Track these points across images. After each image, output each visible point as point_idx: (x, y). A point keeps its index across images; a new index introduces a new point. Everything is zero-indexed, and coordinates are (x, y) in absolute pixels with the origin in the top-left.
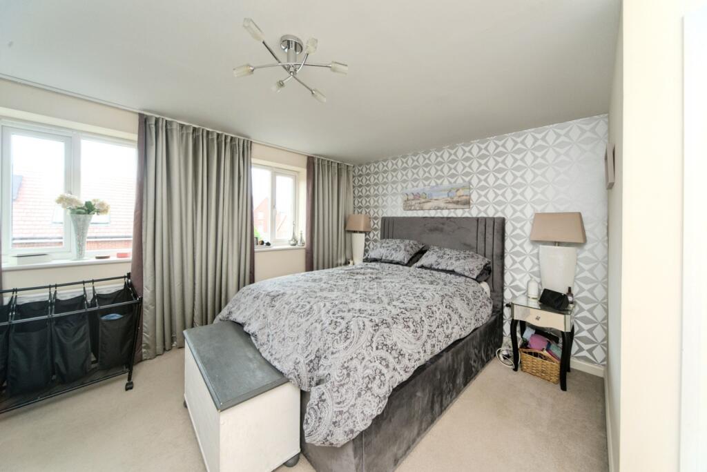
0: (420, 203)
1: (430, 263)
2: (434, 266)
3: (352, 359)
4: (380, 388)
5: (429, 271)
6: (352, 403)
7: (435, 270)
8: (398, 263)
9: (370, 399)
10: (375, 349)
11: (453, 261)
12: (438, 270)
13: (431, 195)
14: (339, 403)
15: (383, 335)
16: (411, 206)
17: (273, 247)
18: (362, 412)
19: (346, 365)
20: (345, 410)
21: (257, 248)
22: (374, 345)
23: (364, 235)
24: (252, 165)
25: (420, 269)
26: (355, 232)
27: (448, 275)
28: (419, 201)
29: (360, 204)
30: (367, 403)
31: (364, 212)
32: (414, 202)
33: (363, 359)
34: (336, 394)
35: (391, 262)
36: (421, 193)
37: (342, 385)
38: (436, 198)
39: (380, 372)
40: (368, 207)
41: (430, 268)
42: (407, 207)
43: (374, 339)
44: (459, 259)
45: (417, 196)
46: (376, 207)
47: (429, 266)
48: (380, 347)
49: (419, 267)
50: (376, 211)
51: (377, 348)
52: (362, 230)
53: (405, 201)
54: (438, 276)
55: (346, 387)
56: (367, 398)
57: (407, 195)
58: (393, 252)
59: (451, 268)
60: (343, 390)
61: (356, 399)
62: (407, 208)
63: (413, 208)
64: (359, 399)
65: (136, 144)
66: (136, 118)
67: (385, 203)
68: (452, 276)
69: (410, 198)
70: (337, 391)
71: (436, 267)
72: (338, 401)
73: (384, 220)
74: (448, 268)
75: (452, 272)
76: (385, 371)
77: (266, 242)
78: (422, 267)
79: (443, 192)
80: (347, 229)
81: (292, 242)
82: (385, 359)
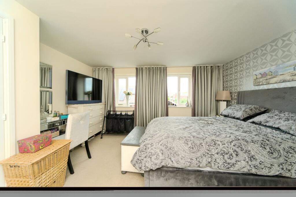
0: (266, 79)
1: (260, 120)
2: (263, 123)
3: (149, 144)
4: (155, 160)
5: (258, 126)
6: (143, 158)
7: (263, 125)
8: (238, 119)
9: (149, 161)
10: (160, 145)
11: (282, 121)
12: (266, 126)
13: (277, 72)
14: (140, 156)
15: (167, 141)
16: (259, 82)
17: (177, 106)
18: (145, 164)
19: (146, 145)
20: (140, 159)
21: (169, 106)
22: (160, 143)
23: (226, 102)
24: (167, 76)
25: (251, 124)
26: (222, 101)
27: (274, 131)
28: (265, 78)
29: (227, 85)
30: (148, 162)
31: (229, 89)
32: (261, 80)
33: (153, 146)
34: (140, 153)
35: (234, 118)
36: (267, 73)
37: (143, 151)
38: (281, 73)
39: (158, 154)
40: (231, 87)
41: (260, 124)
42: (256, 83)
43: (162, 141)
44: (288, 120)
45: (264, 75)
46: (236, 86)
47: (259, 123)
48: (162, 145)
49: (251, 123)
50: (236, 88)
51: (161, 145)
52: (224, 99)
53: (255, 80)
54: (265, 130)
55: (144, 152)
56: (148, 160)
57: (256, 75)
58: (235, 112)
59: (276, 126)
60: (142, 153)
61: (144, 158)
62: (256, 85)
63: (261, 84)
64: (145, 158)
65: (135, 76)
66: (135, 69)
67: (241, 83)
68: (278, 132)
69: (258, 77)
70: (141, 152)
71: (265, 124)
72: (140, 155)
73: (239, 93)
74: (274, 126)
75: (278, 129)
76: (160, 154)
77: (174, 104)
78: (253, 123)
79: (289, 68)
80: (217, 99)
81: (187, 105)
82: (163, 151)
